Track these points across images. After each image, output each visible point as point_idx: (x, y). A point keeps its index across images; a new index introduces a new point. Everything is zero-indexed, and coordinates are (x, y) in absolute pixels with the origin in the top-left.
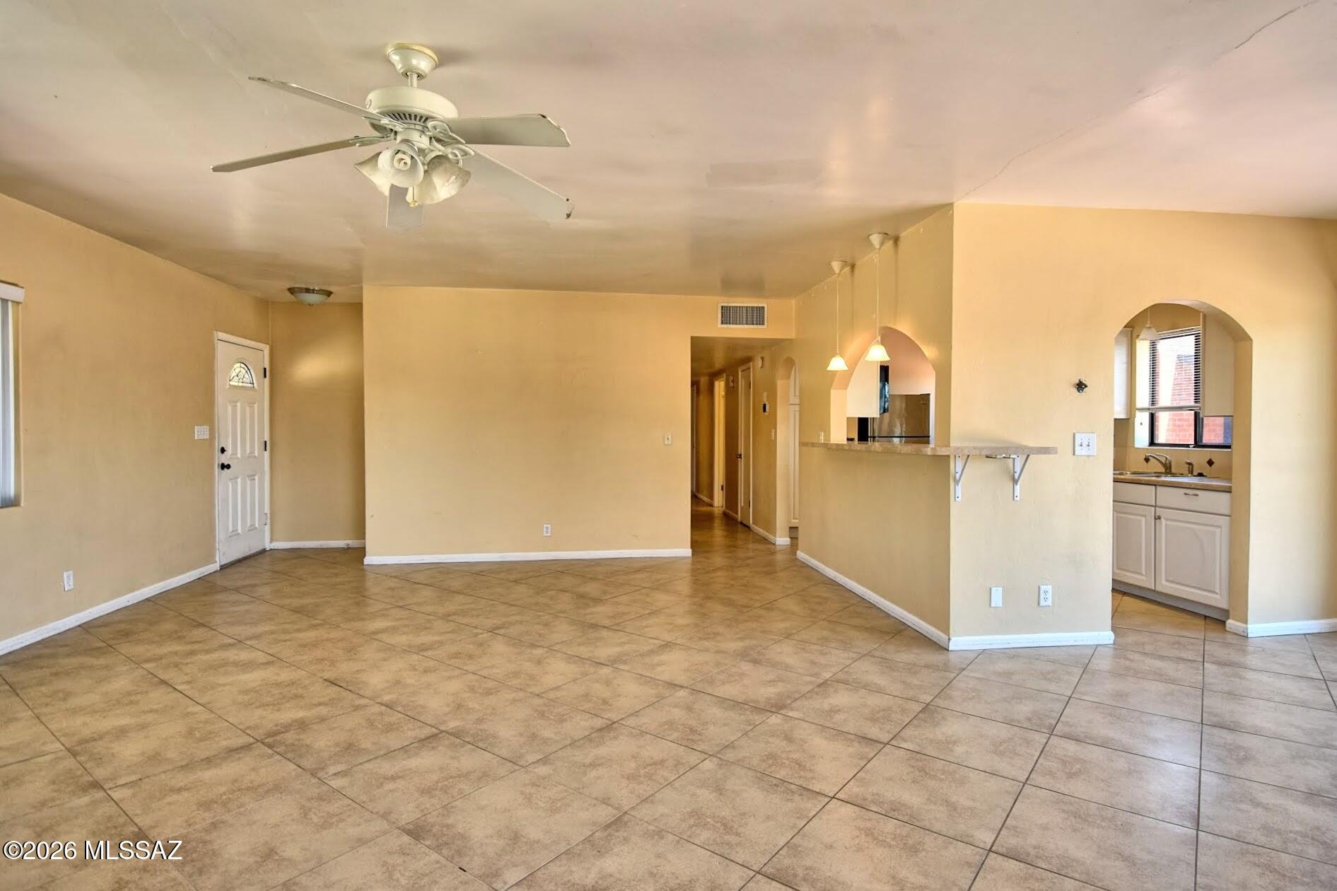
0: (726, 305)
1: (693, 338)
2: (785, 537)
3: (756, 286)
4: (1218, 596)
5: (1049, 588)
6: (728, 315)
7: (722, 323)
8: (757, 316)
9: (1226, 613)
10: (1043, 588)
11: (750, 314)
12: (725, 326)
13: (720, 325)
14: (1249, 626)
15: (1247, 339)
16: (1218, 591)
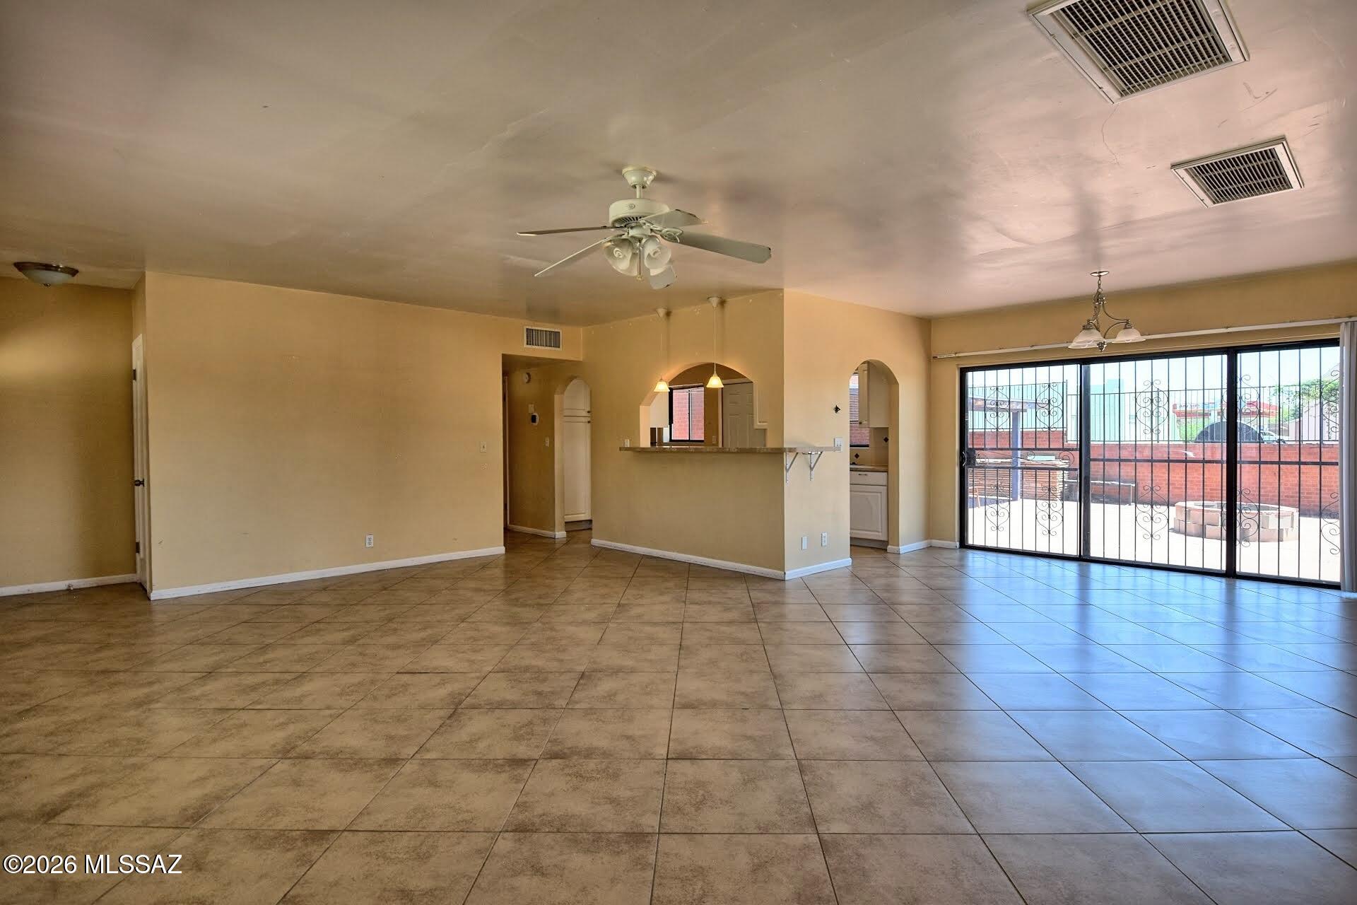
0: (530, 328)
1: (504, 356)
2: (561, 530)
3: (554, 314)
4: (880, 534)
5: (826, 534)
6: (532, 337)
7: (527, 344)
8: (554, 339)
9: (886, 543)
10: (823, 534)
11: (548, 337)
12: (529, 346)
13: (525, 346)
14: (900, 548)
15: (897, 383)
16: (880, 530)
